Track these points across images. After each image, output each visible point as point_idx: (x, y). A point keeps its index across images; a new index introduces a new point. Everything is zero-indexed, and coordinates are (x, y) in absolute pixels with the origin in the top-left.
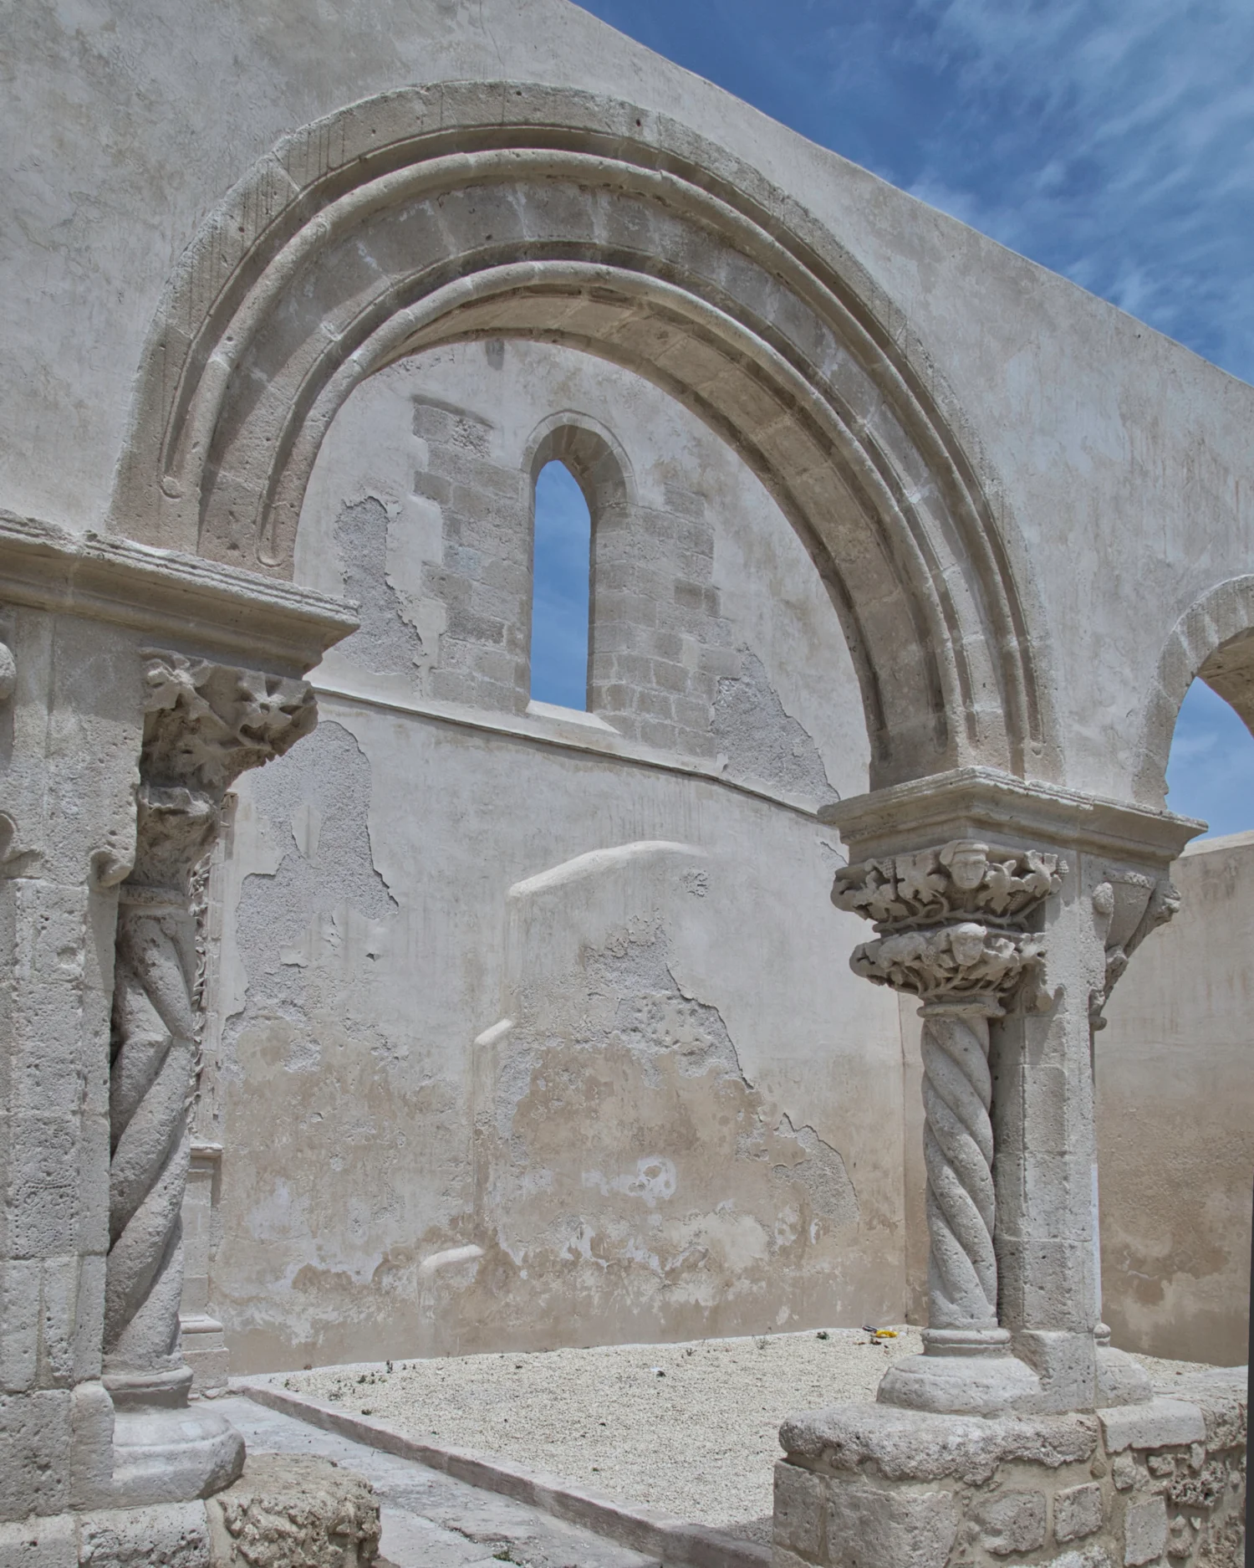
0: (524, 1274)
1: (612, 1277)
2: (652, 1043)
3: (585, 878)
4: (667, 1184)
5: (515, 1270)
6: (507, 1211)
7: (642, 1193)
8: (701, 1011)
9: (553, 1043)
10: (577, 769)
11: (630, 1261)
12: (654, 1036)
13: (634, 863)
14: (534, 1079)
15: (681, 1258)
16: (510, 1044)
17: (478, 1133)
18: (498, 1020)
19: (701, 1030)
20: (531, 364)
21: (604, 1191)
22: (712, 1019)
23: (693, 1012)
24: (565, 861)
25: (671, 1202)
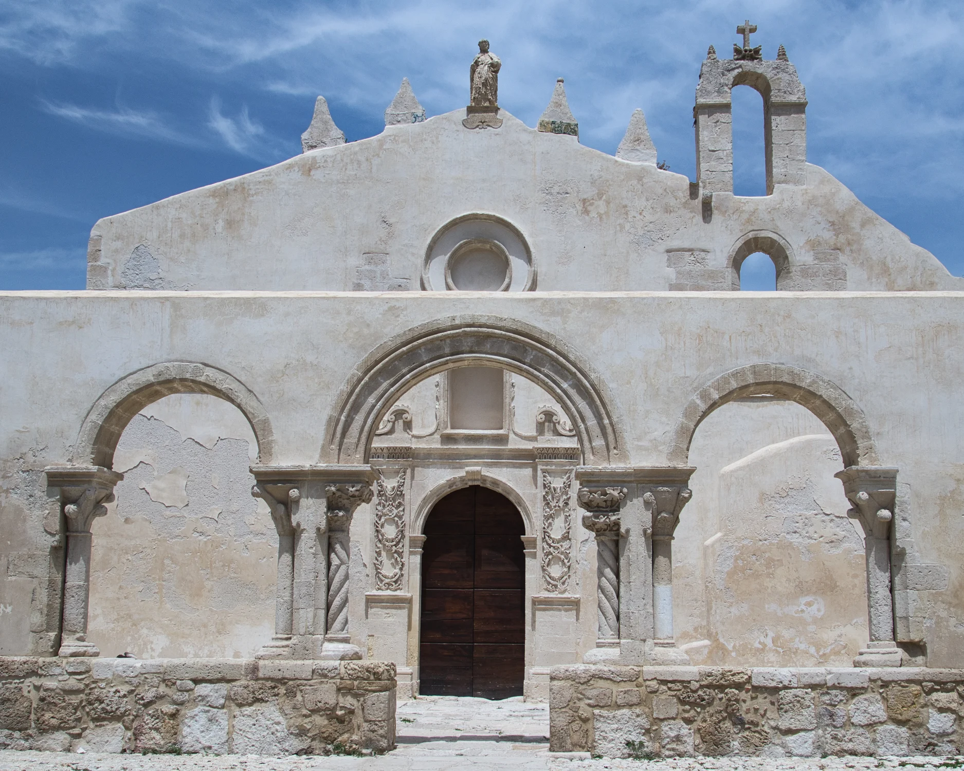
0: (733, 654)
1: (786, 657)
2: (806, 538)
3: (761, 460)
4: (819, 610)
5: (729, 652)
6: (723, 624)
7: (803, 615)
8: (836, 519)
9: (745, 542)
10: (758, 407)
11: (797, 649)
12: (807, 535)
13: (791, 449)
14: (736, 560)
15: (830, 648)
16: (721, 544)
17: (707, 587)
18: (716, 533)
19: (838, 529)
20: (729, 215)
21: (779, 613)
22: (845, 523)
23: (832, 520)
24: (752, 453)
25: (821, 619)
